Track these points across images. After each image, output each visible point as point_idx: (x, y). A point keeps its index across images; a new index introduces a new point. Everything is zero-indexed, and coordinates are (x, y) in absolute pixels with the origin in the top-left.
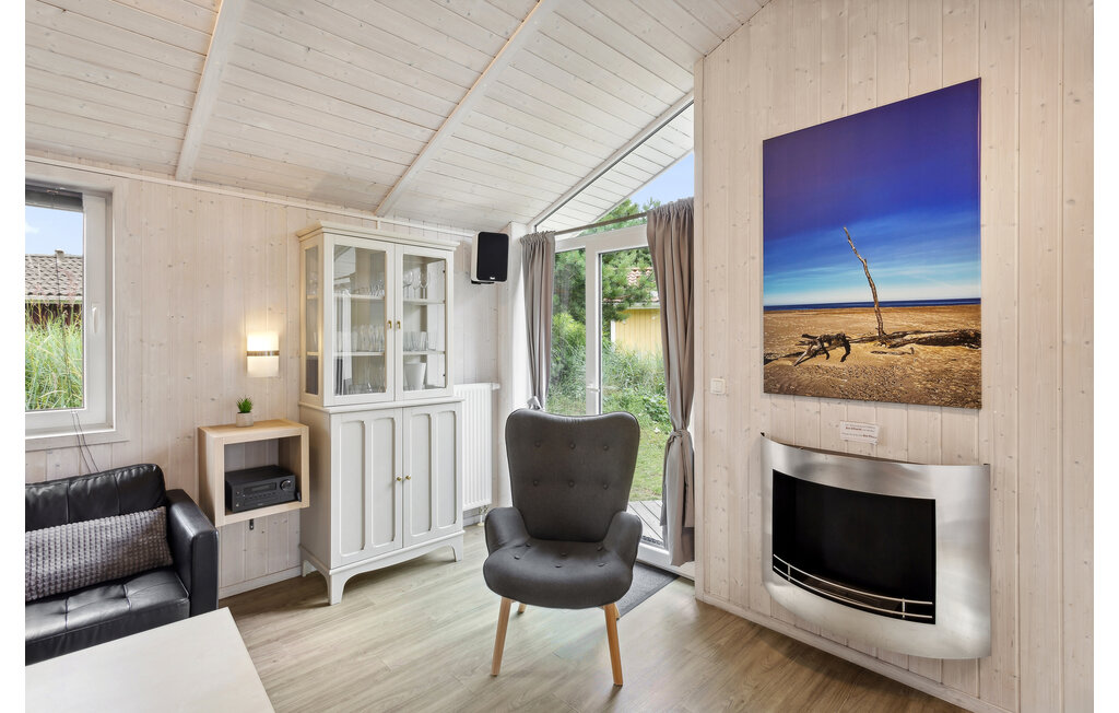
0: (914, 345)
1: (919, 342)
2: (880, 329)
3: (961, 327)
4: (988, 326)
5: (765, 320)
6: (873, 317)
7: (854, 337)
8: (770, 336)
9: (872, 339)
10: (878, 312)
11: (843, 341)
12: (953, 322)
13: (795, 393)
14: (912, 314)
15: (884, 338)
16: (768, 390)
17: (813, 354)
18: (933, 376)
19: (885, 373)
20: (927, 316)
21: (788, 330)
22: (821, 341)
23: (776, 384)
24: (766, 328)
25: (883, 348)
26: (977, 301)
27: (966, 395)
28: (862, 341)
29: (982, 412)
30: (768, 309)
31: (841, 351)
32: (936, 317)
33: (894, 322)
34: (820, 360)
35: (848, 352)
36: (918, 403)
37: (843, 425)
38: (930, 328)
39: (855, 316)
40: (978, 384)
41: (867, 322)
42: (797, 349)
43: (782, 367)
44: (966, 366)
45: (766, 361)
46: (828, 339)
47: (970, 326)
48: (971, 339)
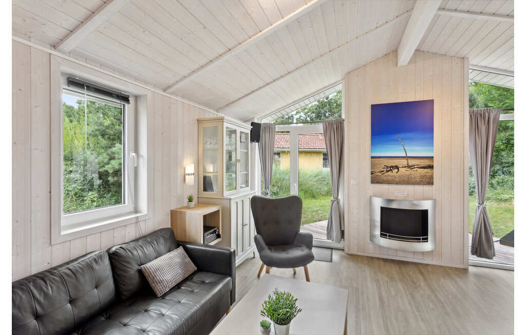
0: (417, 169)
1: (418, 168)
2: (408, 164)
3: (429, 164)
4: (436, 163)
5: (371, 161)
6: (406, 161)
7: (400, 166)
8: (373, 166)
9: (405, 167)
10: (407, 159)
11: (397, 167)
12: (426, 162)
13: (381, 183)
14: (416, 160)
15: (409, 167)
16: (372, 182)
17: (388, 171)
18: (422, 177)
19: (409, 177)
20: (421, 161)
21: (379, 164)
22: (390, 167)
23: (375, 180)
24: (372, 163)
25: (409, 169)
26: (433, 157)
27: (430, 182)
28: (402, 167)
29: (433, 186)
30: (372, 157)
31: (396, 170)
32: (422, 161)
33: (411, 162)
34: (390, 173)
35: (398, 170)
36: (418, 184)
37: (396, 192)
38: (421, 164)
39: (401, 160)
40: (433, 179)
41: (404, 162)
42: (382, 170)
43: (377, 175)
44: (430, 174)
45: (372, 174)
46: (392, 167)
47: (431, 164)
48: (431, 167)
